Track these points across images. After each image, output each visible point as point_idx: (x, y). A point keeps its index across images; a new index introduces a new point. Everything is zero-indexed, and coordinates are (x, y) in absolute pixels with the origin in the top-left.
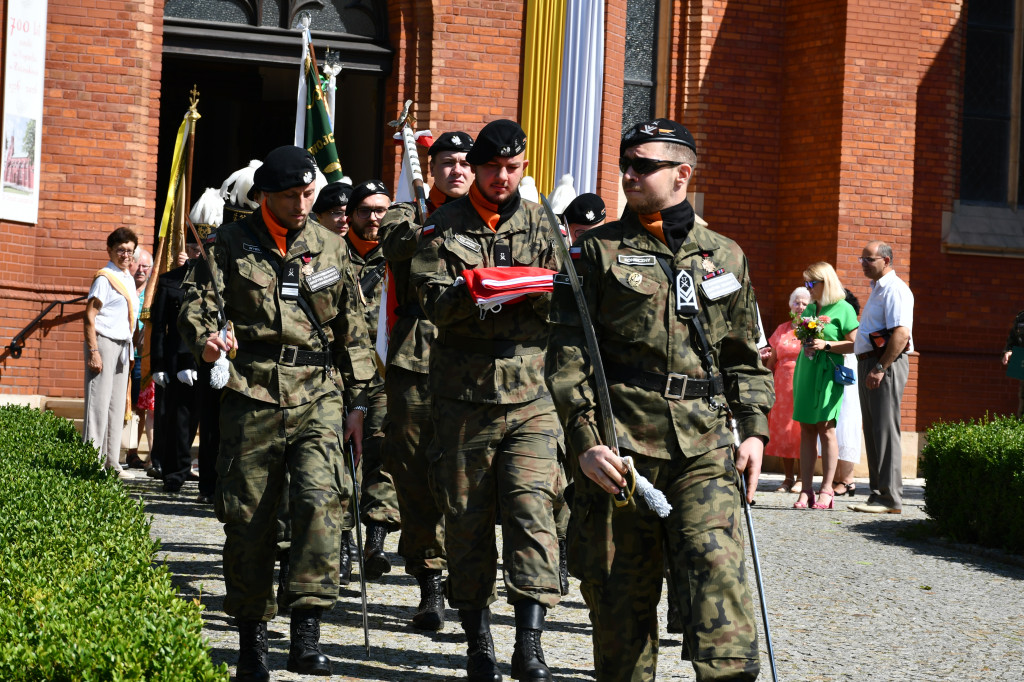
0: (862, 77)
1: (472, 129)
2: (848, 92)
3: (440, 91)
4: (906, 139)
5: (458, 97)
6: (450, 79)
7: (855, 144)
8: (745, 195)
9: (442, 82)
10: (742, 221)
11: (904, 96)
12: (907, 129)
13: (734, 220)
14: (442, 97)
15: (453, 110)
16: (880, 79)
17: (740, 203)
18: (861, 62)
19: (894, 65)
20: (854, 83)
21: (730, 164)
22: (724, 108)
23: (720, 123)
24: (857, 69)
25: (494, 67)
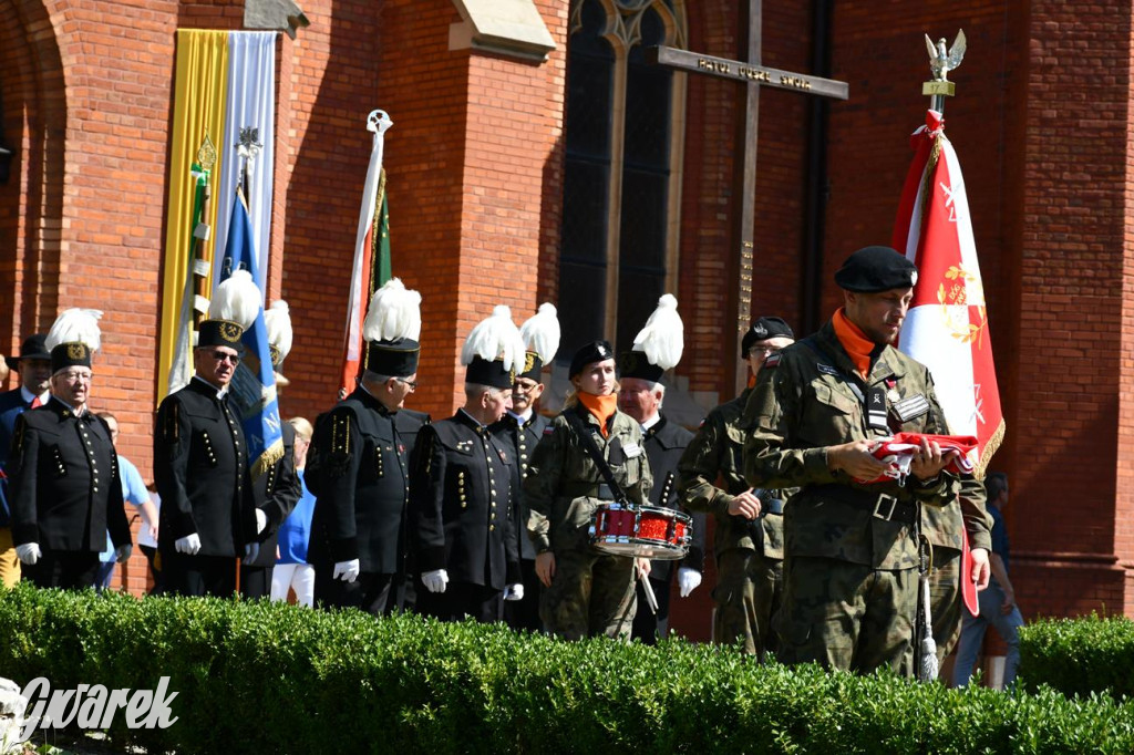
0: (481, 209)
1: (110, 252)
2: (466, 226)
3: (74, 204)
4: (528, 284)
5: (95, 212)
6: (84, 189)
7: (473, 289)
8: (329, 348)
9: (76, 193)
10: (325, 379)
11: (526, 232)
12: (529, 272)
13: (316, 378)
14: (76, 211)
15: (89, 229)
16: (501, 212)
17: (323, 356)
18: (481, 191)
19: (515, 196)
20: (473, 216)
21: (313, 309)
22: (307, 242)
23: (302, 259)
24: (476, 199)
25: (136, 176)
